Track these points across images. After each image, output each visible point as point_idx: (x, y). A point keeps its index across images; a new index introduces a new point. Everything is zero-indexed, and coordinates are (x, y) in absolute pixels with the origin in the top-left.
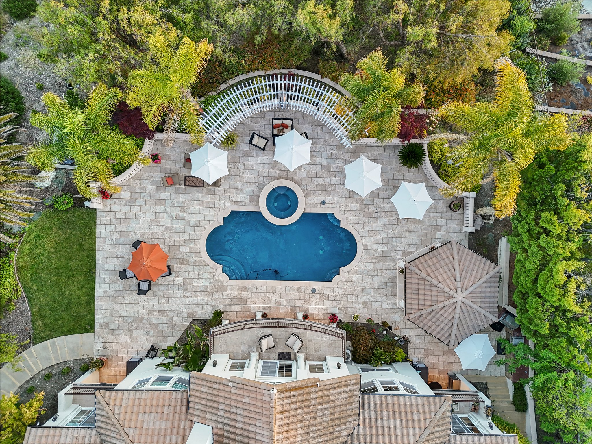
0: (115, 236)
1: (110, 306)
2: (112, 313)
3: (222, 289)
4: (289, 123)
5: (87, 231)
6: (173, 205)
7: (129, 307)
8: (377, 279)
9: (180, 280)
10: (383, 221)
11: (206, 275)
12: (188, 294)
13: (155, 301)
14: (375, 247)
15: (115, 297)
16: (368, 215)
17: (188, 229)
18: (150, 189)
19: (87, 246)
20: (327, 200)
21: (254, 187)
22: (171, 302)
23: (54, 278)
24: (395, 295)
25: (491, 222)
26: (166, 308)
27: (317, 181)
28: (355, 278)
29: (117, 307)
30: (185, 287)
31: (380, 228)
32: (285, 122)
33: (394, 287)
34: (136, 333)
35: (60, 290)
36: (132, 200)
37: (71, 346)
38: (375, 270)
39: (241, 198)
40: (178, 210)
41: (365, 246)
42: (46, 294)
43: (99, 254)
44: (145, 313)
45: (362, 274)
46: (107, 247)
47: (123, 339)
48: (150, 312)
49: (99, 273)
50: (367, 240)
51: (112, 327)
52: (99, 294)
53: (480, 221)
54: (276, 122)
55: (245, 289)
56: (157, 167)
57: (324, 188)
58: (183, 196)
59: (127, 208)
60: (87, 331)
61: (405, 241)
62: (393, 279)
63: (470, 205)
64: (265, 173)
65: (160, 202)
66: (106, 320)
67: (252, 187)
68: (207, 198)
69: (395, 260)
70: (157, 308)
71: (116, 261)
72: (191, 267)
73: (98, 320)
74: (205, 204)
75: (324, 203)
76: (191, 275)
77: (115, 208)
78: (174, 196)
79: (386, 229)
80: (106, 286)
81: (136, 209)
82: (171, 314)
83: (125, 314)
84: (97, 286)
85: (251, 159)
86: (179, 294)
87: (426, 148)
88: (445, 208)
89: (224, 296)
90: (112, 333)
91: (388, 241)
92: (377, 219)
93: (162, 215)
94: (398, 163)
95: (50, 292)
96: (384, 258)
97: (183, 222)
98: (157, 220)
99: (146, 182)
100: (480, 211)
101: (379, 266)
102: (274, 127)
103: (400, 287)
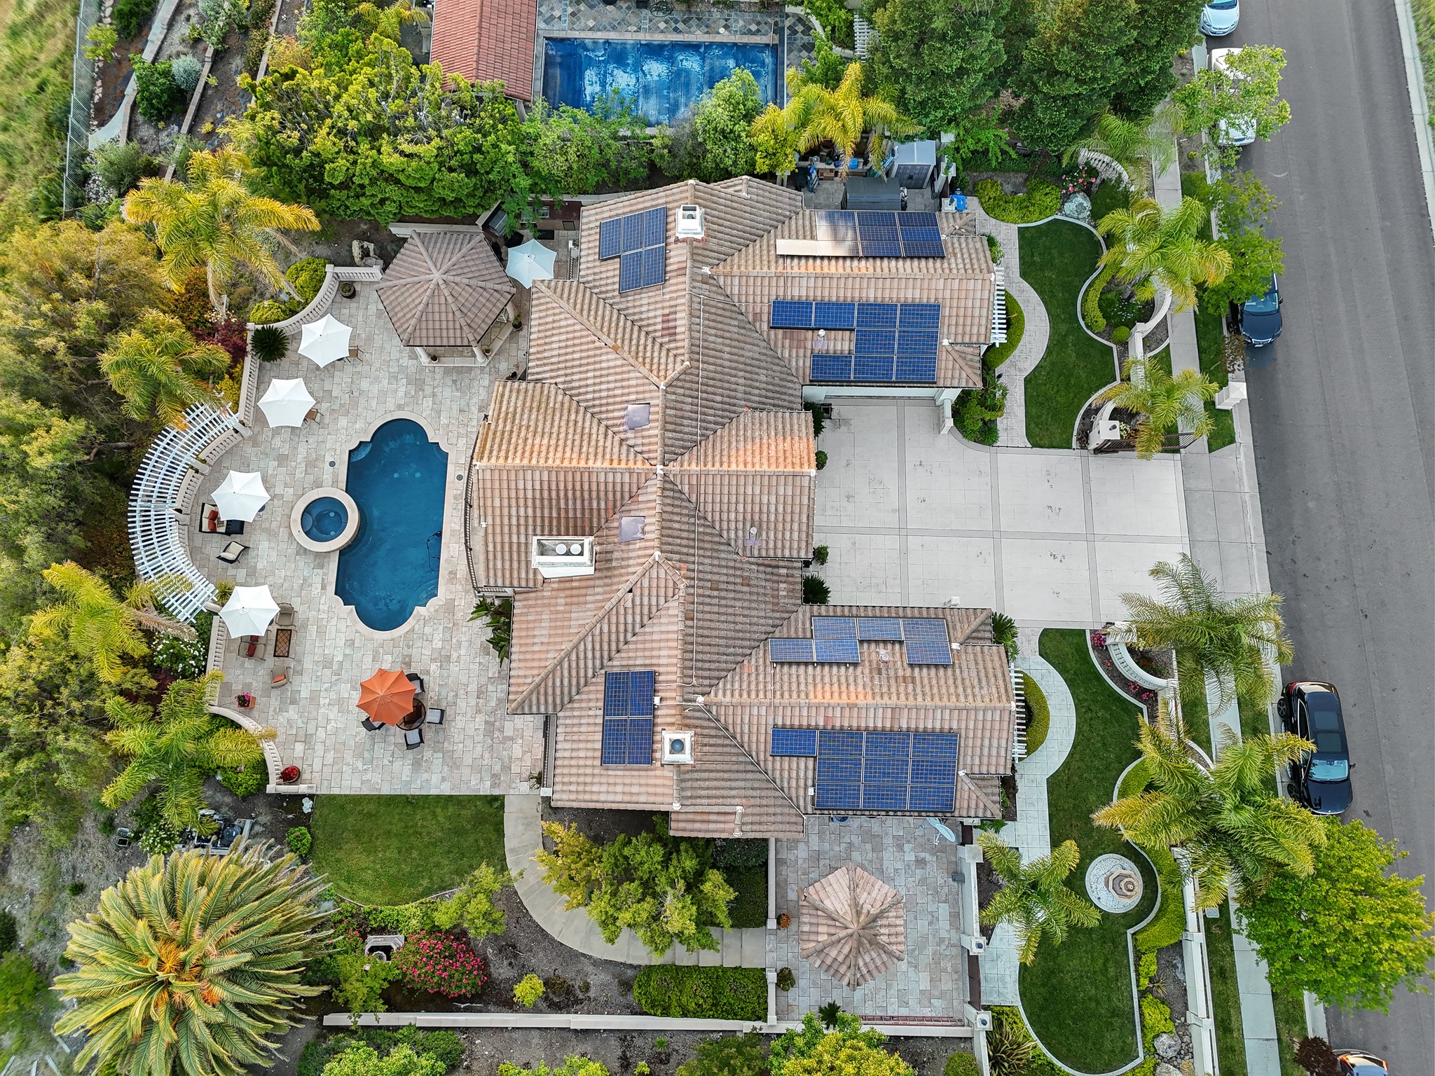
0: (360, 765)
1: (466, 771)
2: (477, 768)
3: (450, 607)
4: (208, 509)
5: (349, 807)
6: (319, 679)
7: (469, 742)
8: (447, 393)
9: (434, 667)
10: (365, 385)
11: (428, 630)
12: (454, 655)
13: (462, 704)
14: (401, 394)
15: (453, 762)
16: (355, 403)
17: (357, 656)
18: (292, 713)
19: (372, 807)
20: (329, 459)
21: (301, 561)
22: (464, 680)
23: (415, 854)
24: (470, 369)
25: (371, 247)
26: (473, 688)
27: (299, 474)
28: (444, 421)
29: (468, 760)
30: (445, 660)
31: (375, 389)
32: (206, 513)
33: (459, 370)
34: (509, 732)
35: (434, 844)
36: (307, 739)
37: (521, 828)
38: (434, 395)
39: (317, 581)
40: (327, 672)
41: (400, 407)
42: (438, 865)
43: (386, 790)
44: (480, 719)
45: (439, 412)
46: (376, 778)
47: (517, 751)
48: (478, 711)
49: (415, 790)
50: (391, 405)
51: (497, 768)
52: (446, 790)
53: (369, 261)
54: (205, 527)
55: (453, 573)
56: (260, 701)
57: (311, 464)
58: (308, 664)
59: (319, 748)
60: (502, 806)
61: (395, 355)
62: (448, 371)
63: (346, 272)
64: (283, 546)
65: (314, 698)
66: (487, 777)
67: (301, 564)
68: (313, 629)
69: (422, 369)
70: (473, 701)
71: (397, 764)
72: (414, 652)
73: (486, 789)
74: (321, 632)
75: (332, 464)
76: (427, 652)
77: (317, 766)
78: (306, 678)
79: (377, 380)
80: (435, 779)
81: (321, 734)
82: (483, 680)
83: (479, 748)
84: (434, 792)
85: (260, 566)
86: (454, 668)
87: (259, 327)
88: (353, 304)
89: (460, 602)
90: (506, 768)
91: (394, 378)
92: (361, 392)
93: (333, 696)
94: (284, 362)
95: (435, 859)
96: (418, 383)
97: (346, 665)
98: (340, 702)
99: (282, 719)
100: (357, 260)
101: (428, 390)
102: (213, 531)
103: (458, 362)
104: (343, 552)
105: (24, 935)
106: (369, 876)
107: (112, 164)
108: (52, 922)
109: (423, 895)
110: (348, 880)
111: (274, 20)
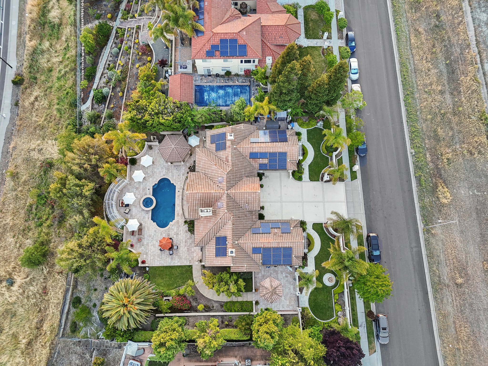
0: (159, 259)
1: (184, 260)
2: (186, 259)
3: (178, 222)
4: (121, 201)
5: (157, 269)
6: (148, 240)
7: (184, 253)
8: (175, 171)
9: (175, 236)
10: (155, 170)
11: (173, 228)
12: (179, 233)
13: (182, 244)
14: (164, 172)
15: (180, 258)
16: (153, 174)
17: (157, 234)
18: (143, 248)
19: (162, 269)
20: (148, 188)
21: (143, 212)
22: (182, 239)
23: (173, 279)
24: (180, 165)
25: (155, 137)
26: (184, 240)
27: (141, 192)
28: (174, 178)
29: (184, 257)
30: (177, 234)
31: (158, 171)
32: (121, 202)
33: (177, 166)
34: (193, 251)
35: (177, 277)
36: (146, 254)
37: (196, 272)
38: (172, 172)
39: (147, 217)
40: (150, 238)
41: (164, 175)
42: (178, 281)
43: (165, 265)
44: (186, 248)
45: (173, 176)
46: (163, 262)
47: (195, 255)
48: (186, 246)
49: (172, 265)
50: (162, 175)
51: (190, 259)
52: (179, 264)
53: (155, 140)
54: (121, 206)
55: (179, 214)
56: (135, 246)
57: (144, 190)
58: (146, 236)
59: (149, 256)
60: (192, 267)
61: (162, 163)
62: (175, 166)
63: (150, 143)
64: (138, 209)
65: (148, 244)
66: (188, 261)
67: (143, 213)
68: (146, 228)
69: (169, 166)
70: (184, 244)
71: (167, 259)
72: (170, 233)
73: (188, 264)
74: (148, 229)
75: (149, 189)
76: (173, 233)
77: (149, 260)
78: (145, 240)
79: (158, 169)
80: (176, 262)
81: (150, 252)
82: (186, 239)
83: (186, 254)
84: (176, 265)
85: (133, 214)
86: (179, 236)
87: (130, 158)
88: (152, 151)
89: (180, 221)
90: (193, 259)
91: (162, 168)
92: (155, 172)
93: (152, 244)
94: (136, 166)
95: (178, 280)
96: (168, 169)
97: (155, 236)
98: (153, 245)
99: (140, 249)
100: (152, 140)
101: (170, 171)
102: (122, 206)
103: (177, 164)
104: (152, 210)
105: (83, 301)
106: (163, 284)
107: (90, 116)
108: (90, 298)
109: (175, 288)
110: (158, 285)
111: (128, 79)
